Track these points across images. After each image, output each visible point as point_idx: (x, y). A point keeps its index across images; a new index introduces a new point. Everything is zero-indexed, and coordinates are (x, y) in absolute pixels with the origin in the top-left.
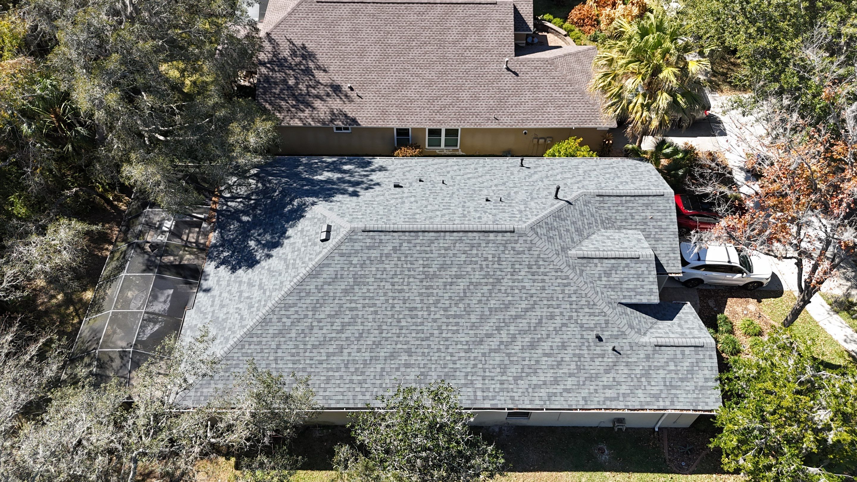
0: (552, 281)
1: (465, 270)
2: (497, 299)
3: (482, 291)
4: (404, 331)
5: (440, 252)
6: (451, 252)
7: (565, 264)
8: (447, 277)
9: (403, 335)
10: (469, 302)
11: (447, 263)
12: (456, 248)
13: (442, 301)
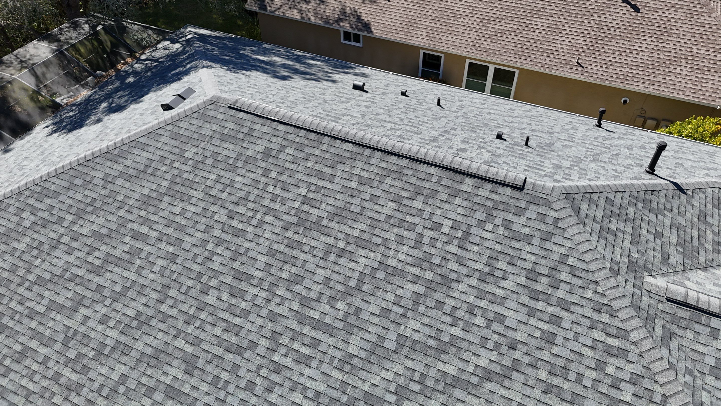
0: (577, 329)
1: (383, 234)
2: (425, 320)
3: (399, 292)
4: (203, 315)
5: (347, 183)
6: (370, 190)
7: (627, 301)
8: (341, 236)
9: (198, 323)
10: (363, 305)
11: (353, 208)
12: (383, 187)
13: (307, 283)
